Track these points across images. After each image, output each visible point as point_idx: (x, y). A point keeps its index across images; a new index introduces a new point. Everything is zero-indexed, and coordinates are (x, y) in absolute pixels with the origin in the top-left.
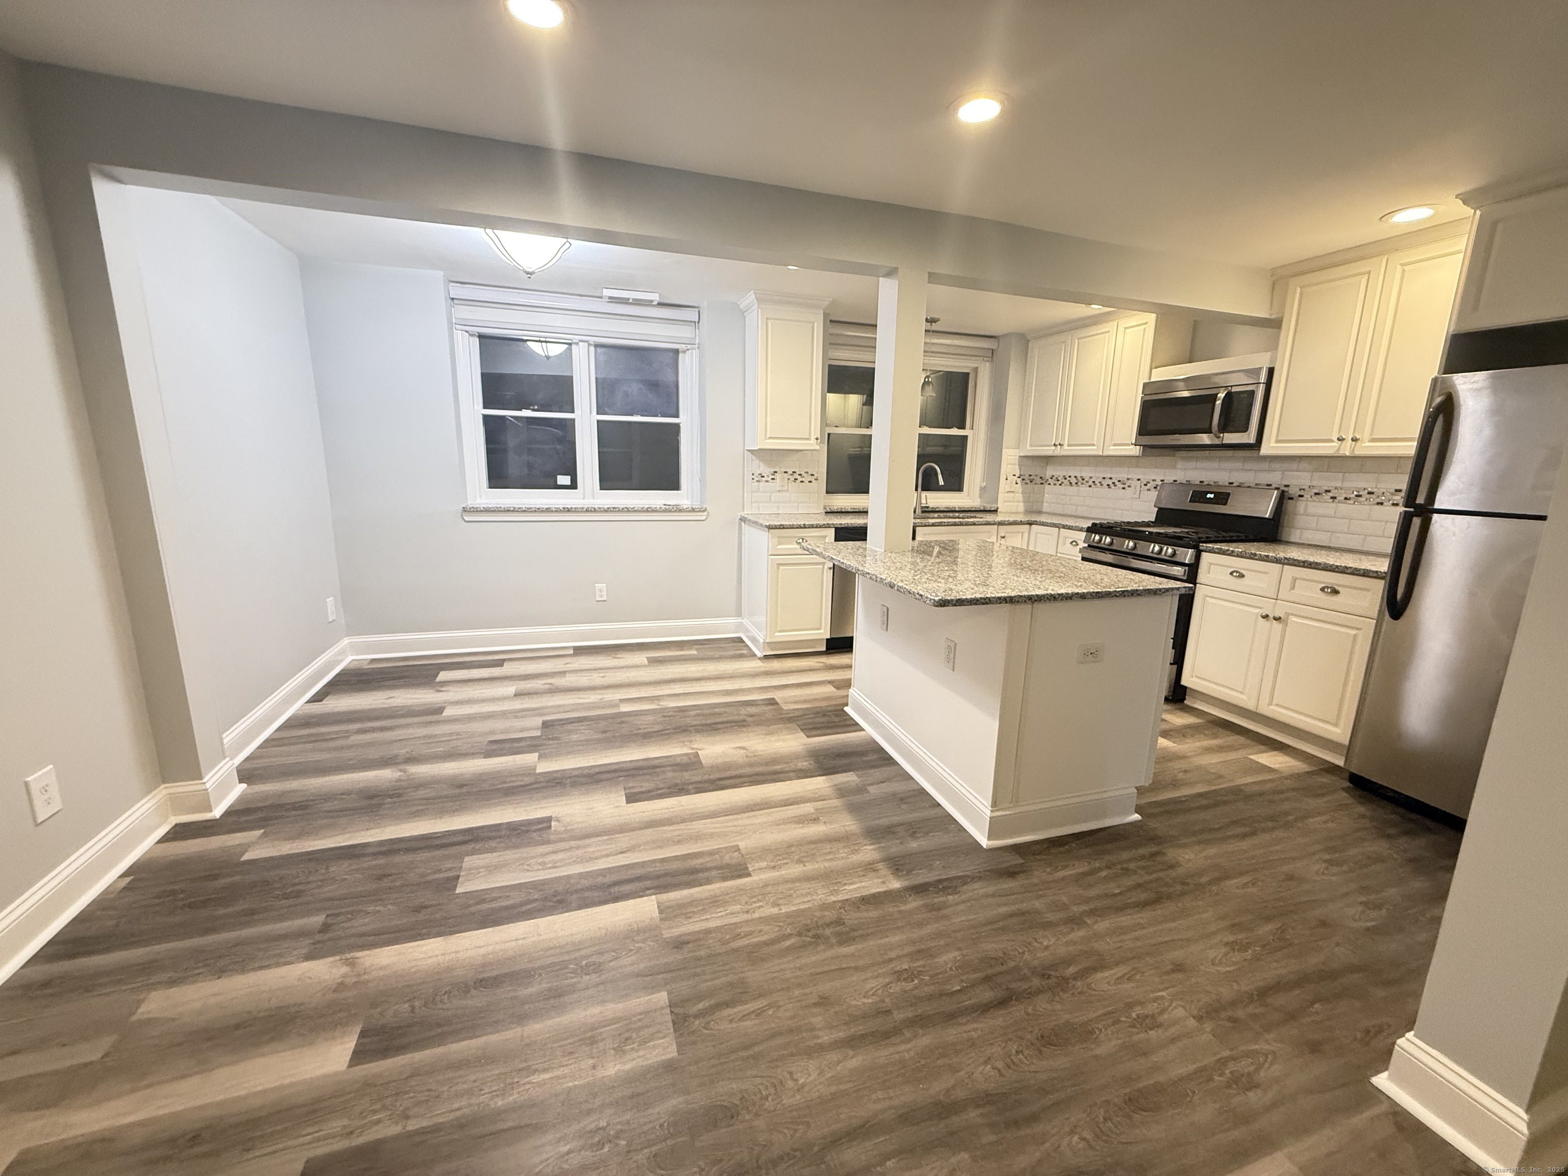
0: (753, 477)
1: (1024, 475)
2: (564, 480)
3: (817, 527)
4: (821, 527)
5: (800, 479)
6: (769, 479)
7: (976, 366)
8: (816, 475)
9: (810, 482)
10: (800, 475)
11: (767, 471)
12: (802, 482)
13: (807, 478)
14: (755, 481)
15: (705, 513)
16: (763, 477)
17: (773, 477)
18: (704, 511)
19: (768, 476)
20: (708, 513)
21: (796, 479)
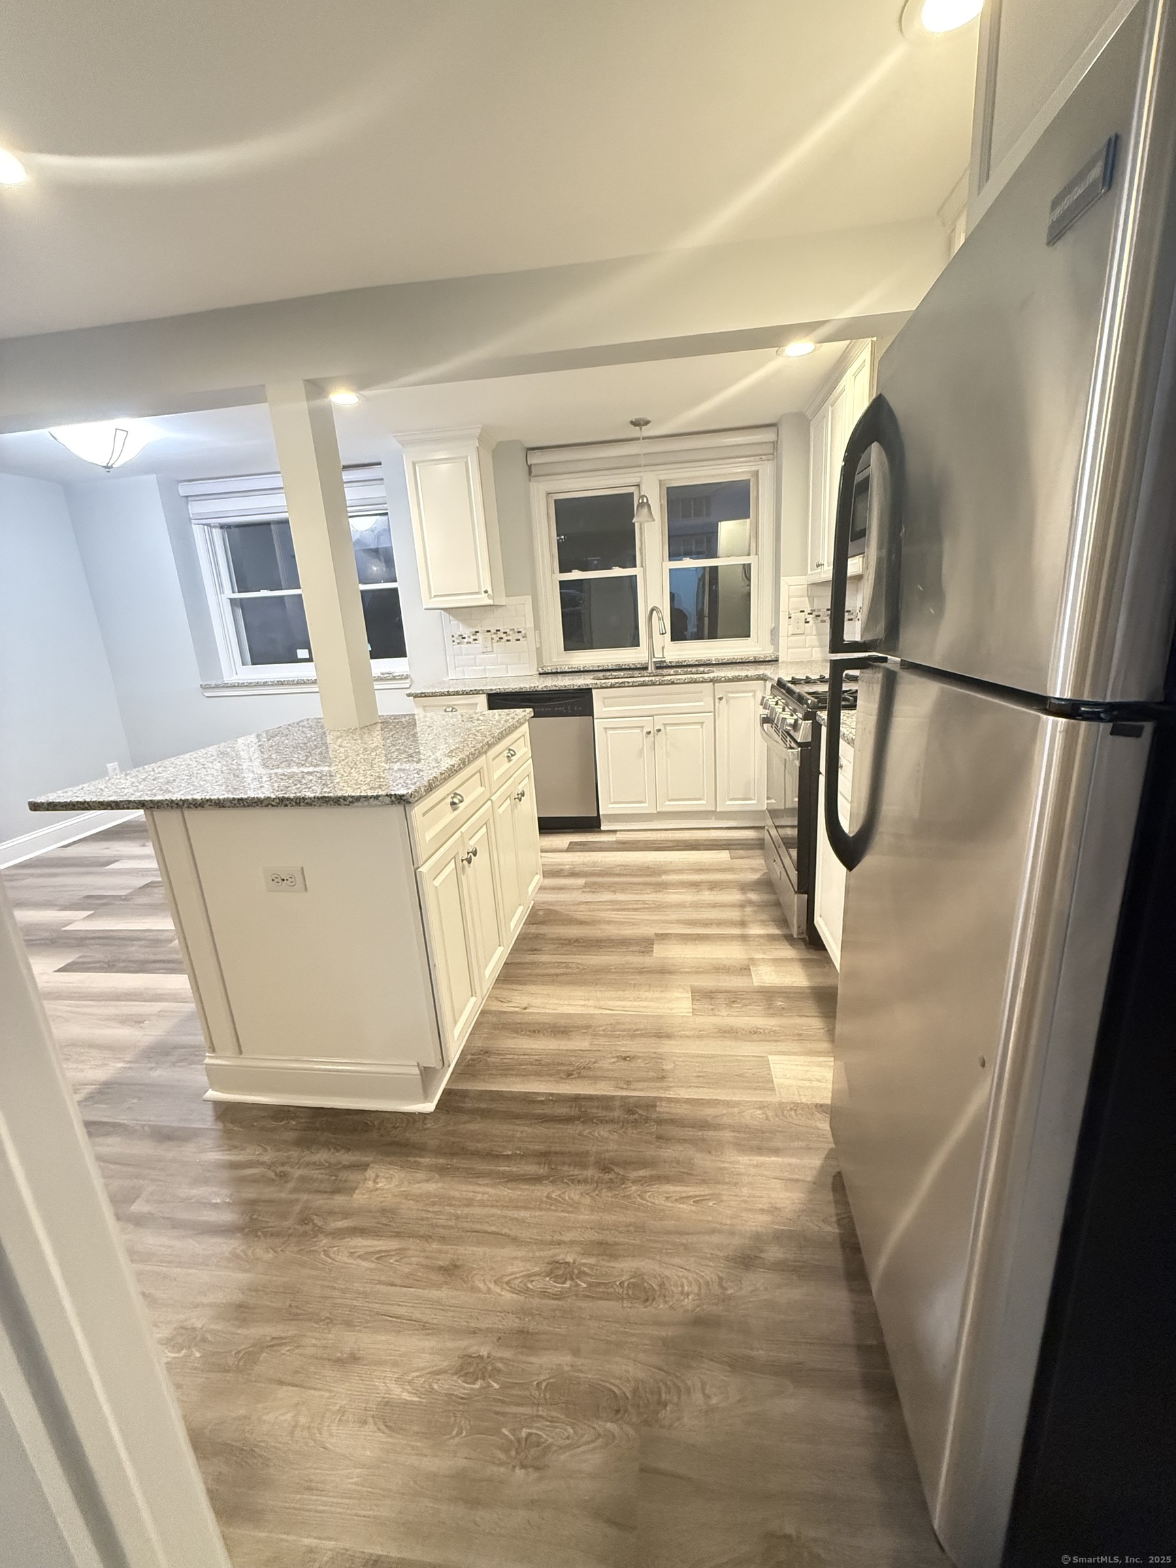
0: (453, 639)
1: (819, 610)
2: (302, 653)
3: (463, 694)
4: (467, 694)
5: (505, 638)
6: (471, 640)
7: (757, 469)
8: (523, 632)
9: (518, 640)
10: (505, 633)
11: (466, 631)
12: (508, 641)
13: (512, 637)
14: (455, 643)
15: (408, 681)
16: (464, 638)
17: (474, 637)
18: (406, 678)
19: (469, 637)
20: (412, 681)
21: (501, 638)
